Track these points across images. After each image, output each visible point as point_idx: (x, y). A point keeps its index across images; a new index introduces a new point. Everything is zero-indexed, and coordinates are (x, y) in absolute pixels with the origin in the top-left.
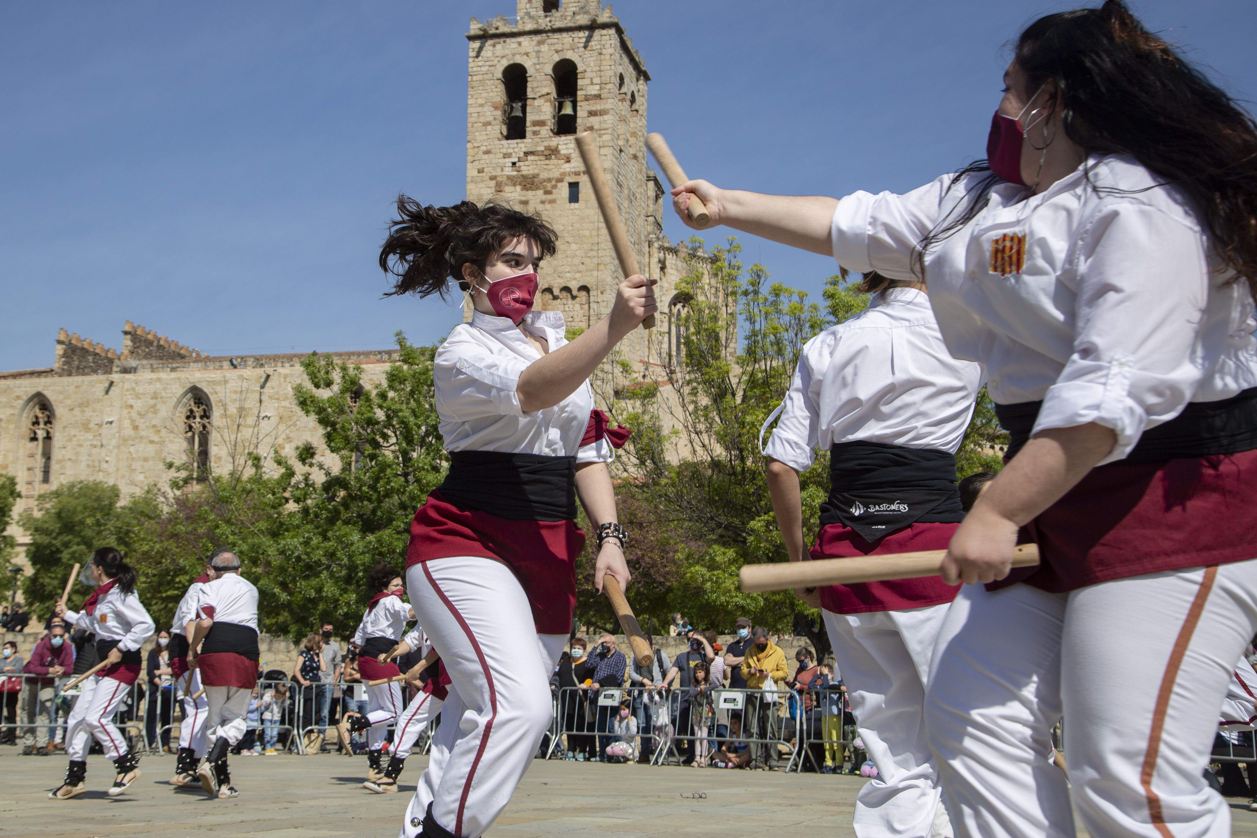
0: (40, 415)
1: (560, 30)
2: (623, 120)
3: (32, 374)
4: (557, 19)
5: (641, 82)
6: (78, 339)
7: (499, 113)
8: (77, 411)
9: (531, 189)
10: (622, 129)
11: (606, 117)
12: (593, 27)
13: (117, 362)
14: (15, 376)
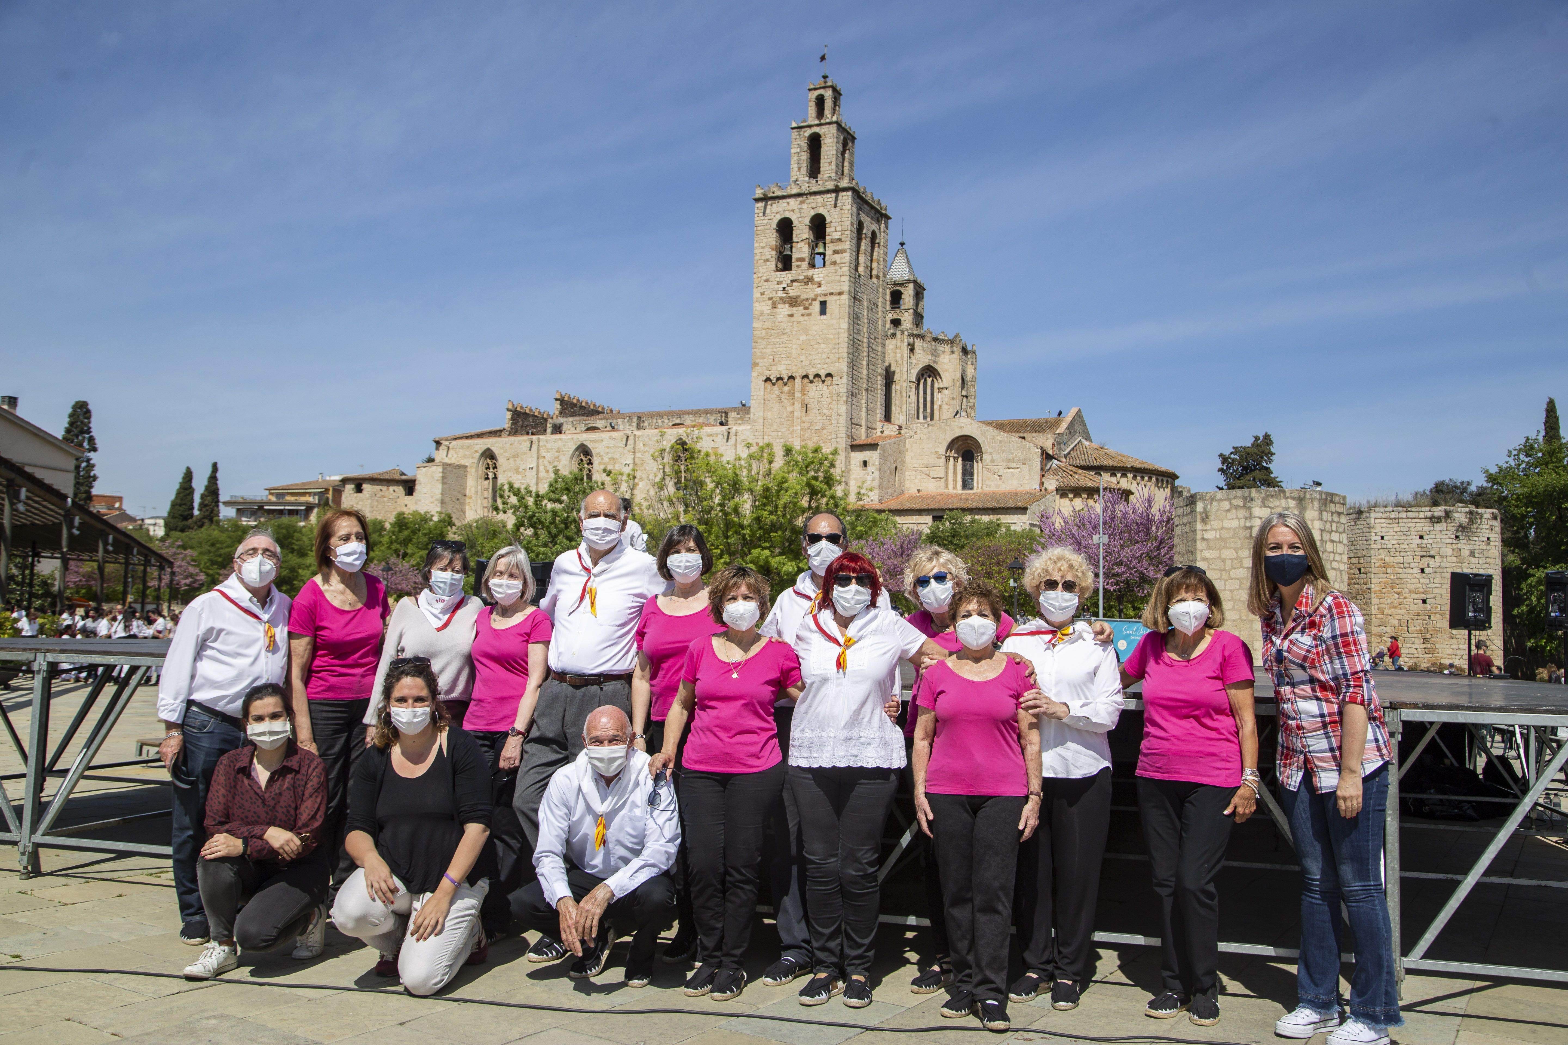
0: (490, 463)
1: (817, 193)
3: (491, 433)
4: (816, 184)
5: (883, 222)
6: (522, 407)
7: (774, 253)
8: (511, 461)
9: (795, 306)
11: (844, 255)
12: (837, 190)
13: (550, 420)
14: (479, 436)
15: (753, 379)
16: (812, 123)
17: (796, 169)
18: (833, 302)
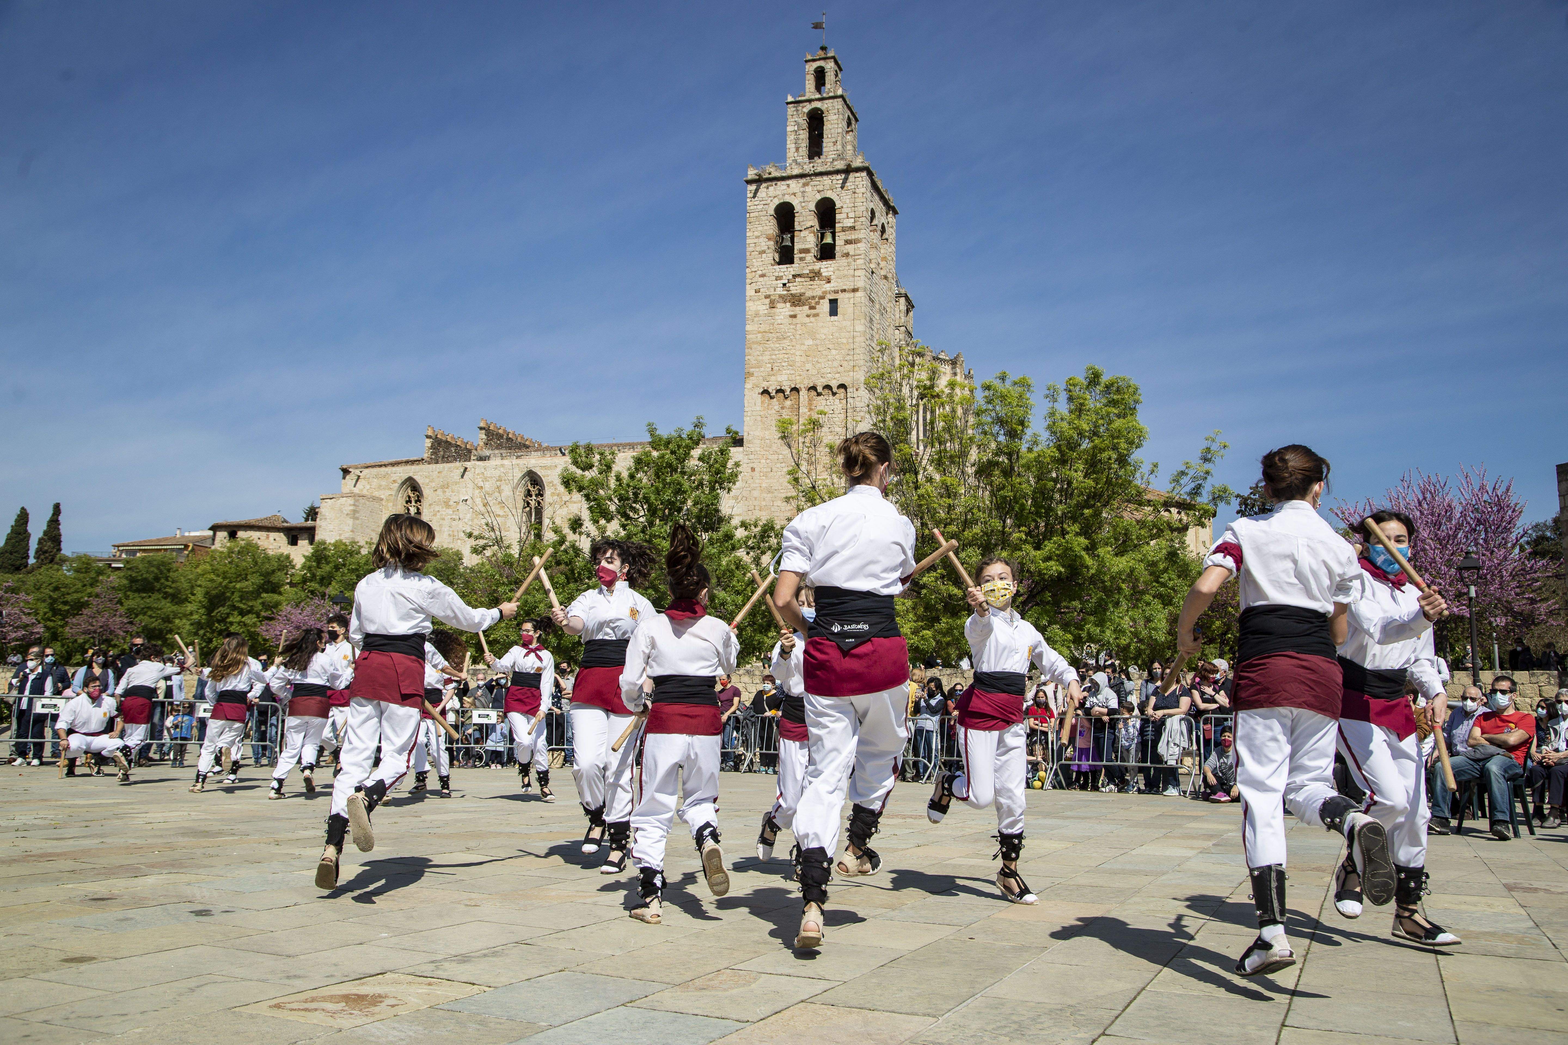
0: (412, 495)
1: (821, 174)
2: (875, 247)
3: (407, 462)
4: (819, 165)
5: (890, 216)
6: (442, 434)
7: (772, 243)
8: (439, 492)
9: (798, 305)
10: (873, 254)
11: (859, 245)
12: (848, 171)
13: (473, 452)
14: (393, 464)
15: (746, 392)
16: (813, 97)
17: (794, 150)
18: (846, 301)
